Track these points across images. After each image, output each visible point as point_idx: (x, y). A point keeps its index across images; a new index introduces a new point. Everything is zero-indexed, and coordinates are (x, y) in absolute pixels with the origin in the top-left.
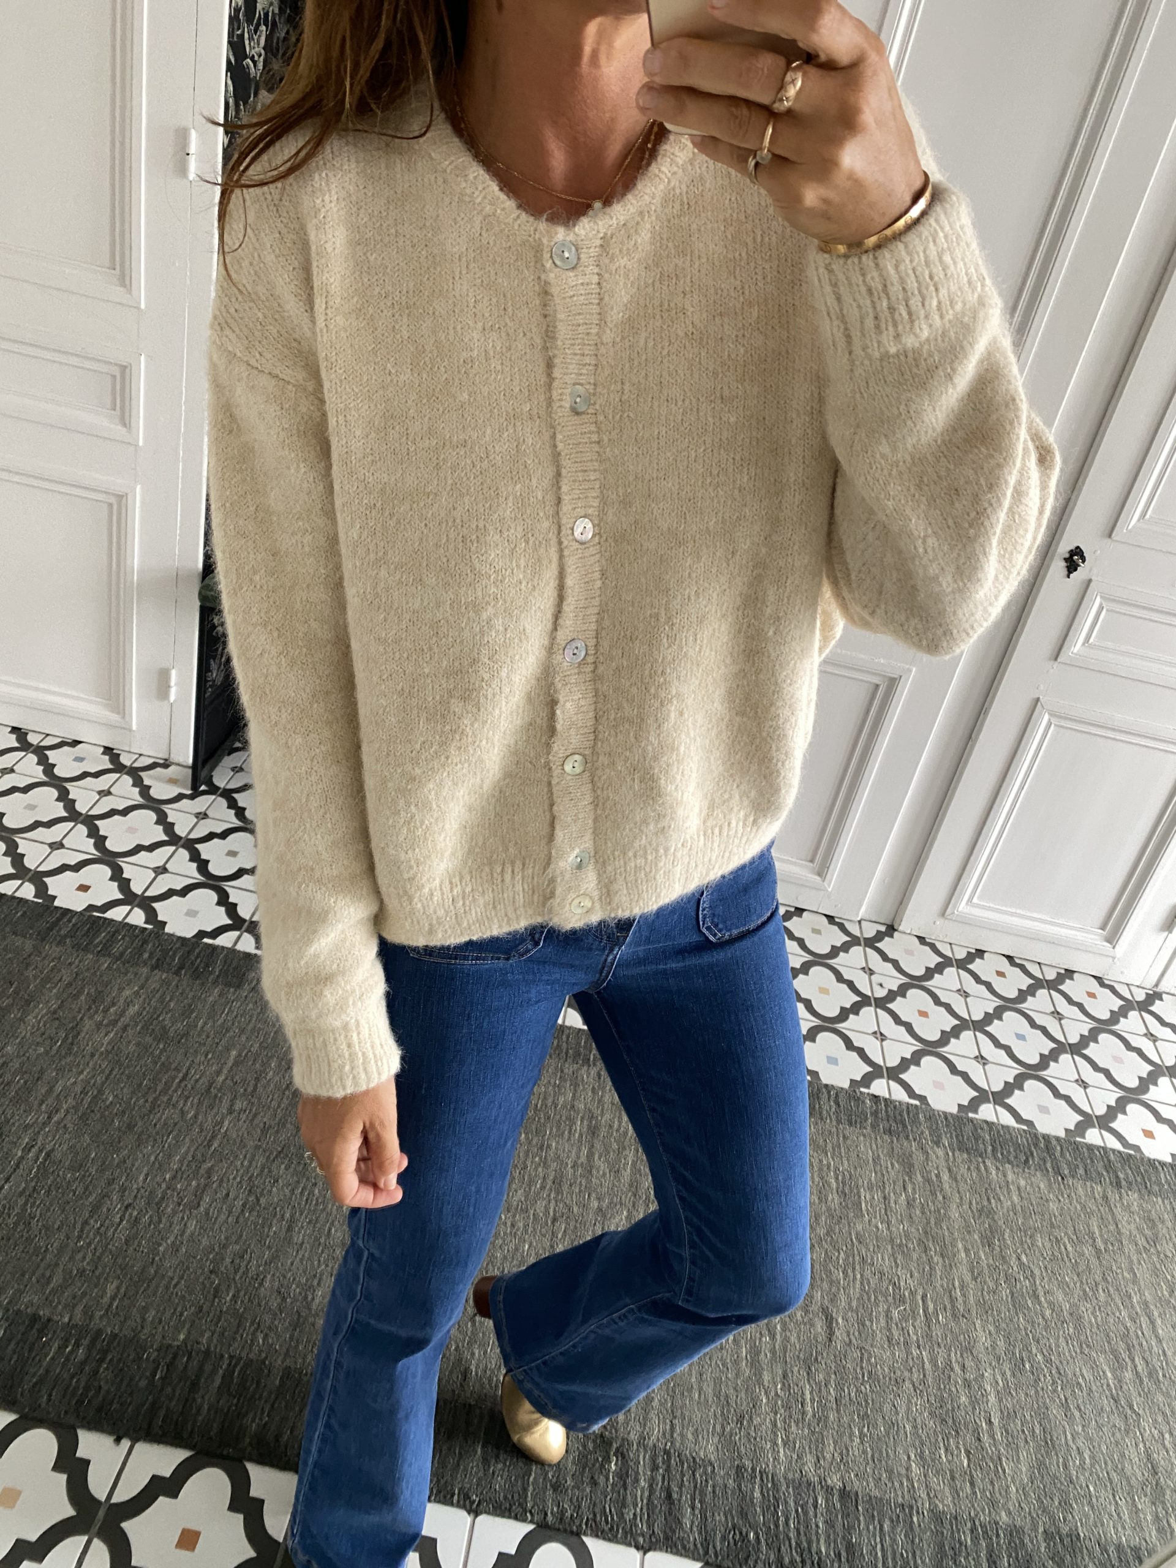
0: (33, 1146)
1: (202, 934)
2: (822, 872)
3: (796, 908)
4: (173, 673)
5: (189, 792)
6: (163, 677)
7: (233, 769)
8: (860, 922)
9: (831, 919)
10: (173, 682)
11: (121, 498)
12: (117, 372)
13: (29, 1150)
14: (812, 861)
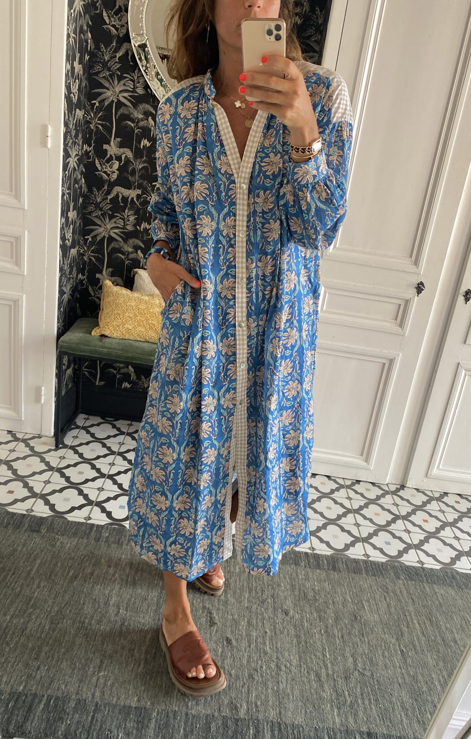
4: (43, 388)
5: (54, 448)
6: (38, 391)
7: (73, 437)
10: (43, 394)
11: (15, 301)
12: (14, 240)
14: (362, 456)
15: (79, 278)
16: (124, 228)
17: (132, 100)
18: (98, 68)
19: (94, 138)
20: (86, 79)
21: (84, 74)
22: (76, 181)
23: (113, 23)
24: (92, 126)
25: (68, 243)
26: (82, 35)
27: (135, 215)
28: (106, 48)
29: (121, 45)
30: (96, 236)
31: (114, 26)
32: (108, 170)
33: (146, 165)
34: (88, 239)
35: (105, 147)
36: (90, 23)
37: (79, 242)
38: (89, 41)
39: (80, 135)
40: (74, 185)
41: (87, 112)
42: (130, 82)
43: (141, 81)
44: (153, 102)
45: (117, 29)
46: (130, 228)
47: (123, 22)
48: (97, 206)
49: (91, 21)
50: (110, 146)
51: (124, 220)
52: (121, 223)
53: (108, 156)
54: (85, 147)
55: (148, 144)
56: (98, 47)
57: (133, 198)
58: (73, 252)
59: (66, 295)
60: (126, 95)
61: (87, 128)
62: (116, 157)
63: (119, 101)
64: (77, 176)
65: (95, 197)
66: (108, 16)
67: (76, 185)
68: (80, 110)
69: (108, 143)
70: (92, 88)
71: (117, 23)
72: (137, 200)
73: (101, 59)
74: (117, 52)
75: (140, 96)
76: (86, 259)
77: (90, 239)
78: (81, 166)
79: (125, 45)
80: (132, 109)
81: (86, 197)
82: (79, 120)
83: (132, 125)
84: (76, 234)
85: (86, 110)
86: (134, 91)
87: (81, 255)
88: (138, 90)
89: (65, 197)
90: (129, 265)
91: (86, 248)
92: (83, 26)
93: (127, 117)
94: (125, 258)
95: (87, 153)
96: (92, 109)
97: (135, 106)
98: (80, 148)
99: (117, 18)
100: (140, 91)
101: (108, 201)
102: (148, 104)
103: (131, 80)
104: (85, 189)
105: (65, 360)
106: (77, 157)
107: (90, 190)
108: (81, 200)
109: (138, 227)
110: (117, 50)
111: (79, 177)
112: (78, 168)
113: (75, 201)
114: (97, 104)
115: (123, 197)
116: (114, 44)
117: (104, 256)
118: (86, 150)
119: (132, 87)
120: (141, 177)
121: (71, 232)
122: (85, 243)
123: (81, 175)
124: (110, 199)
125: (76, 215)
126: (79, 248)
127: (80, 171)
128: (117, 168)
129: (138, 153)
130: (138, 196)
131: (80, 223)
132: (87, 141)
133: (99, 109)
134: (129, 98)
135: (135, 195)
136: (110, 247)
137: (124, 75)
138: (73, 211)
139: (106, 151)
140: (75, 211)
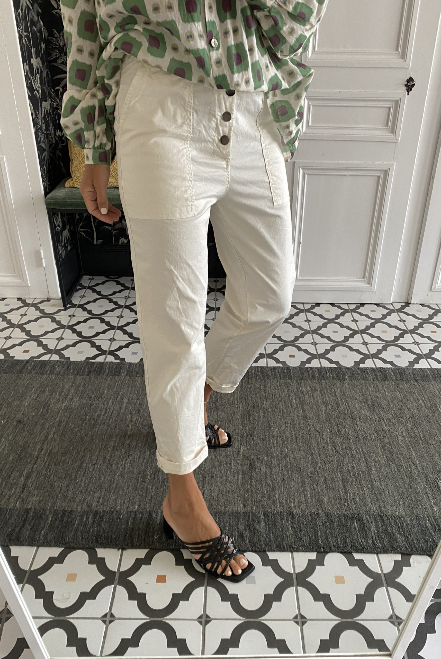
0: (42, 449)
1: (87, 358)
2: (370, 282)
3: (361, 304)
4: (42, 252)
5: (63, 308)
6: (38, 254)
8: (392, 304)
9: (378, 305)
10: (43, 256)
13: (41, 451)
14: (364, 278)
15: (57, 135)
22: (33, 23)
25: (38, 95)
34: (59, 90)
37: (50, 94)
40: (31, 27)
48: (61, 50)
58: (46, 105)
59: (46, 152)
64: (33, 17)
65: (58, 41)
67: (34, 28)
78: (36, 4)
81: (47, 42)
84: (45, 84)
87: (55, 109)
89: (24, 40)
91: (58, 101)
104: (45, 33)
107: (51, 34)
108: (43, 46)
112: (32, 6)
121: (39, 81)
122: (57, 95)
123: (37, 16)
125: (40, 62)
126: (51, 100)
127: (35, 10)
131: (47, 72)
138: (36, 58)
140: (38, 59)
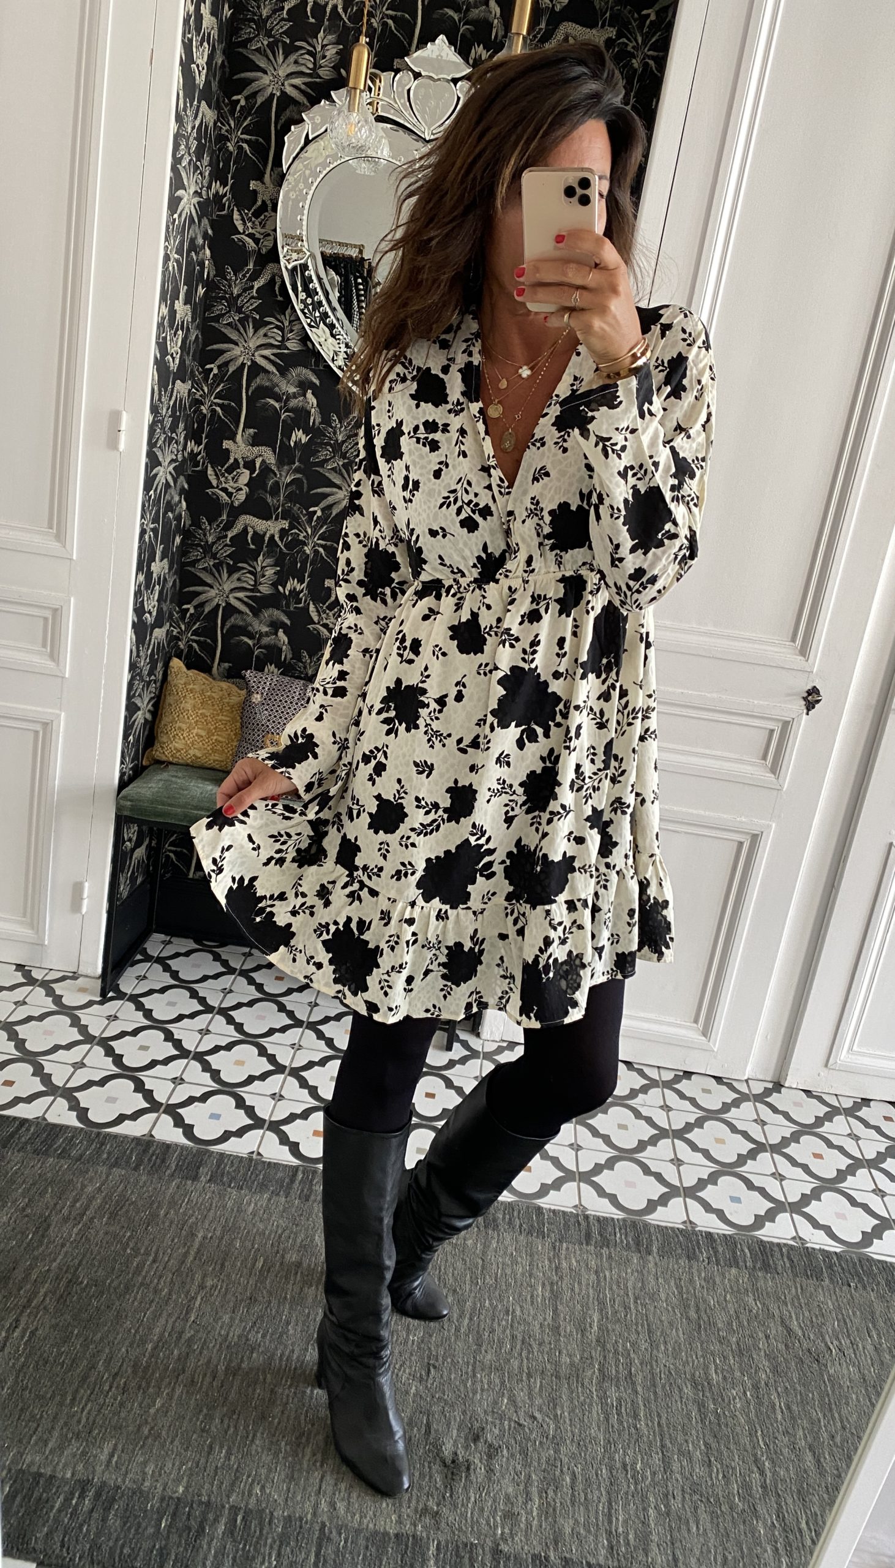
2: (707, 1032)
3: (685, 1072)
4: (87, 885)
5: (99, 999)
6: (78, 888)
7: (137, 978)
8: (746, 1081)
9: (718, 1079)
10: (85, 895)
11: (45, 725)
12: (48, 614)
14: (696, 1022)
16: (255, 589)
17: (278, 361)
18: (220, 308)
19: (206, 429)
20: (197, 327)
21: (194, 319)
22: (170, 507)
23: (251, 231)
24: (204, 409)
25: (149, 619)
26: (193, 254)
27: (275, 565)
28: (235, 274)
29: (263, 266)
30: (202, 605)
31: (250, 236)
32: (230, 486)
33: (298, 476)
34: (188, 609)
35: (227, 444)
36: (210, 232)
37: (171, 615)
38: (207, 262)
39: (181, 426)
40: (165, 513)
41: (196, 384)
42: (275, 330)
43: (294, 328)
44: (317, 364)
45: (257, 241)
46: (265, 589)
47: (268, 229)
48: (207, 549)
49: (212, 229)
50: (235, 442)
51: (254, 574)
52: (250, 580)
53: (231, 461)
54: (191, 445)
55: (304, 439)
56: (221, 273)
57: (272, 537)
58: (159, 634)
59: (140, 713)
60: (267, 352)
61: (195, 412)
62: (245, 462)
63: (254, 363)
64: (172, 498)
65: (205, 535)
66: (243, 219)
67: (170, 515)
68: (183, 381)
69: (233, 437)
70: (207, 343)
71: (257, 231)
72: (281, 539)
73: (225, 292)
74: (256, 280)
75: (293, 354)
76: (182, 646)
77: (192, 611)
78: (182, 478)
79: (270, 268)
80: (277, 377)
81: (187, 534)
82: (181, 400)
83: (277, 405)
84: (165, 601)
85: (194, 381)
86: (282, 345)
87: (172, 639)
88: (289, 344)
89: (147, 537)
90: (262, 656)
91: (183, 627)
92: (196, 238)
93: (269, 392)
94: (254, 645)
95: (193, 456)
96: (206, 379)
97: (283, 371)
98: (180, 448)
99: (257, 223)
100: (293, 345)
101: (228, 542)
102: (306, 367)
103: (277, 327)
104: (186, 520)
105: (131, 833)
106: (174, 465)
107: (196, 523)
108: (178, 540)
109: (280, 588)
110: (255, 276)
111: (177, 498)
112: (175, 482)
113: (167, 540)
114: (215, 371)
115: (255, 533)
116: (251, 266)
117: (215, 641)
118: (192, 451)
119: (280, 339)
120: (289, 498)
121: (156, 597)
122: (183, 618)
123: (180, 495)
124: (232, 538)
125: (167, 567)
126: (171, 625)
127: (178, 487)
128: (246, 481)
129: (285, 456)
130: (283, 533)
131: (175, 581)
132: (194, 435)
133: (219, 379)
134: (272, 357)
135: (277, 529)
136: (228, 625)
137: (267, 319)
138: (161, 560)
139: (228, 451)
